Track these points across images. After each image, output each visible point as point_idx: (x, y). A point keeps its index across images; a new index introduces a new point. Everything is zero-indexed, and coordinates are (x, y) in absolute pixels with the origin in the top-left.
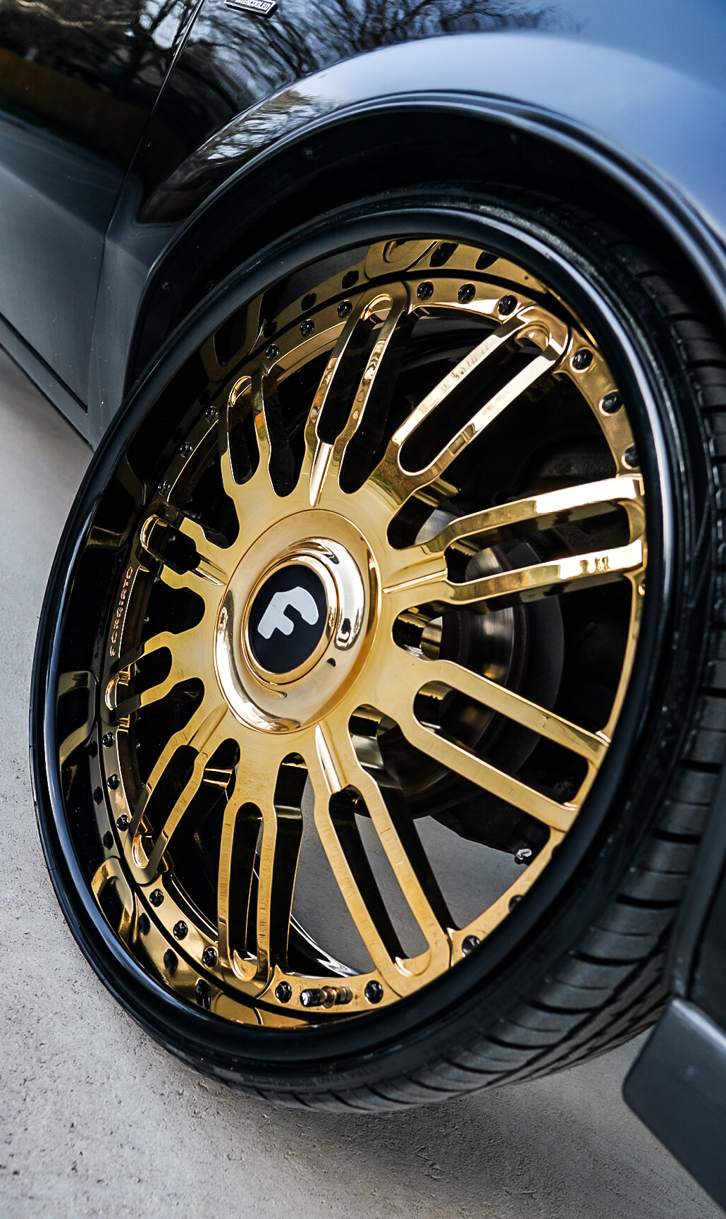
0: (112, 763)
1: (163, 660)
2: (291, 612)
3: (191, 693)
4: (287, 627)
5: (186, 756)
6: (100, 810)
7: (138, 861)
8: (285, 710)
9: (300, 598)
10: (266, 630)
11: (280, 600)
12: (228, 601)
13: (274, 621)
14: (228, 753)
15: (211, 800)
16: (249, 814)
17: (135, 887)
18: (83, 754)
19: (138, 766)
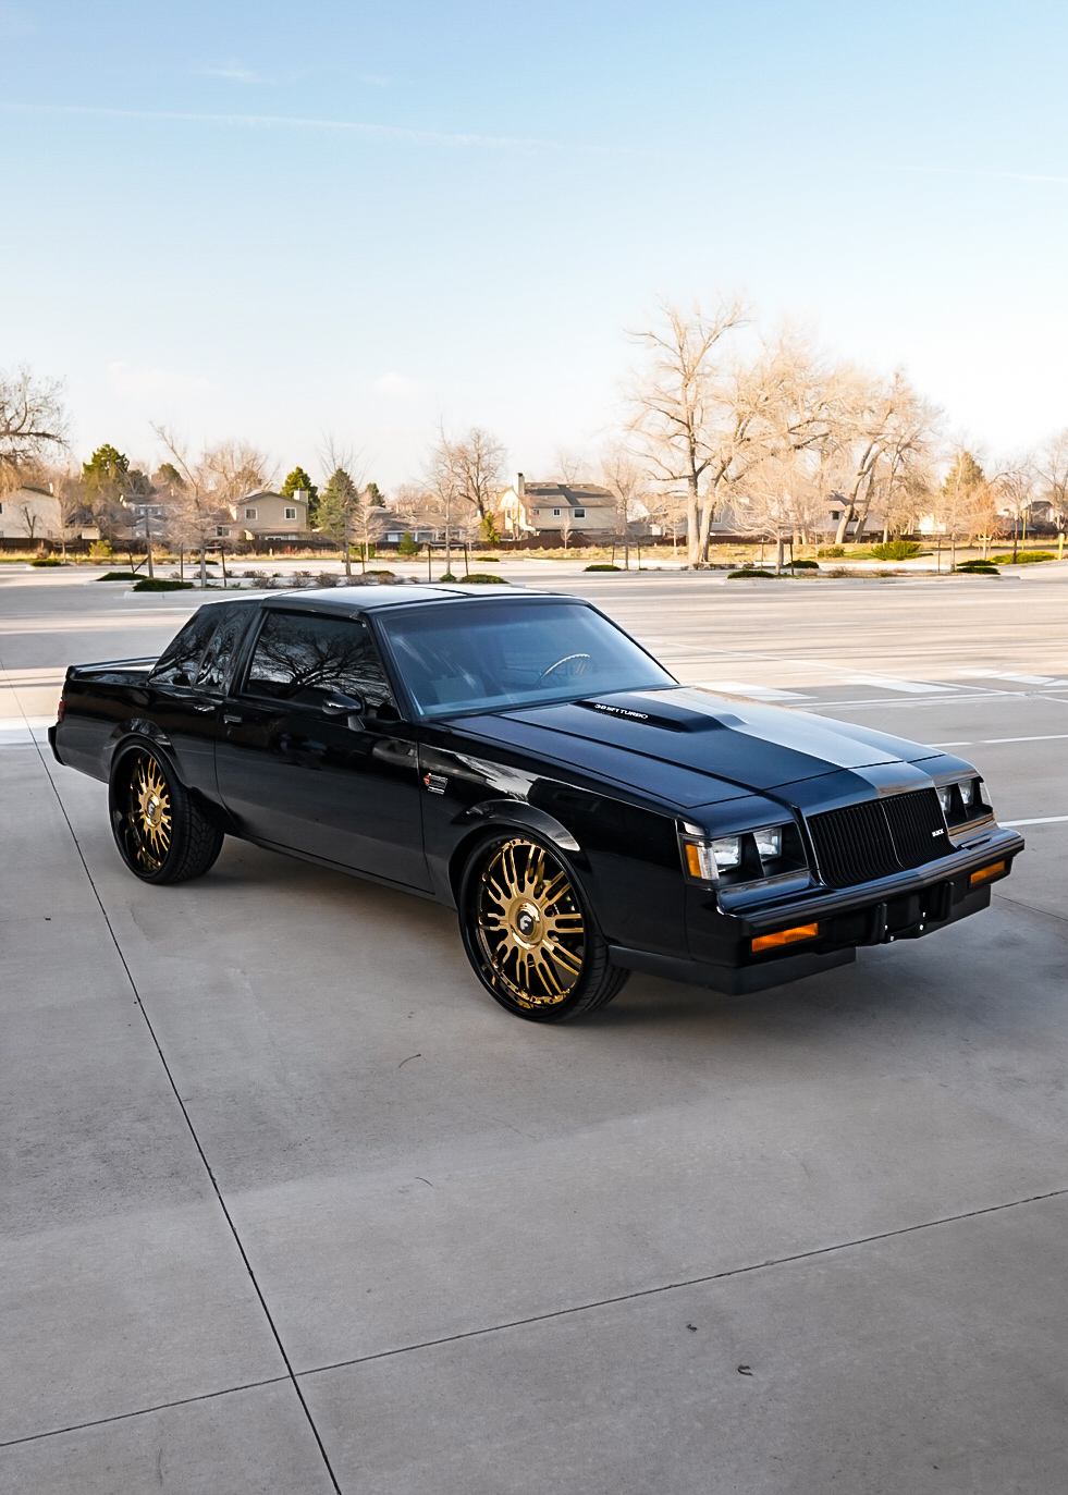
0: (505, 979)
1: (504, 948)
2: (526, 922)
3: (515, 950)
4: (527, 925)
5: (522, 964)
6: (510, 994)
7: (524, 995)
8: (536, 941)
9: (526, 918)
10: (523, 928)
11: (522, 921)
12: (512, 927)
13: (523, 925)
14: (530, 957)
15: (533, 971)
16: (541, 966)
17: (528, 1002)
18: (498, 981)
19: (512, 977)
